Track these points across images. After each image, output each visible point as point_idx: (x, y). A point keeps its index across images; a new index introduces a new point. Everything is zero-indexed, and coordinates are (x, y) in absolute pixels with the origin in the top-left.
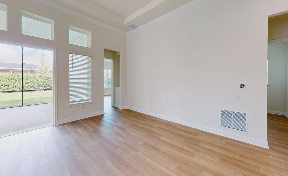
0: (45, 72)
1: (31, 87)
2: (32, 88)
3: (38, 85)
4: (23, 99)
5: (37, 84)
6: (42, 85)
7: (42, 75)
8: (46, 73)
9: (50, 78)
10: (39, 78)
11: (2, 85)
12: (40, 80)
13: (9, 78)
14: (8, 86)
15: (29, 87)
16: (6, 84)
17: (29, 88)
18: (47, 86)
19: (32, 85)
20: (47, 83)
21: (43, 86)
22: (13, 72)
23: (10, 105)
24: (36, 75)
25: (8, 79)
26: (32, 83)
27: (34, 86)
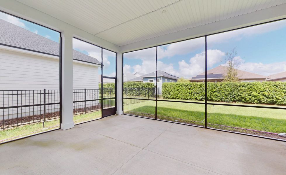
0: (233, 79)
1: (218, 96)
2: (219, 97)
3: (225, 95)
5: (224, 94)
6: (229, 95)
7: (229, 82)
8: (235, 80)
9: (240, 86)
10: (226, 87)
11: (195, 93)
12: (228, 88)
13: (200, 86)
14: (199, 94)
15: (216, 96)
16: (198, 92)
17: (216, 98)
18: (236, 96)
19: (219, 94)
20: (236, 93)
21: (231, 97)
24: (223, 82)
25: (199, 87)
26: (218, 91)
27: (221, 96)
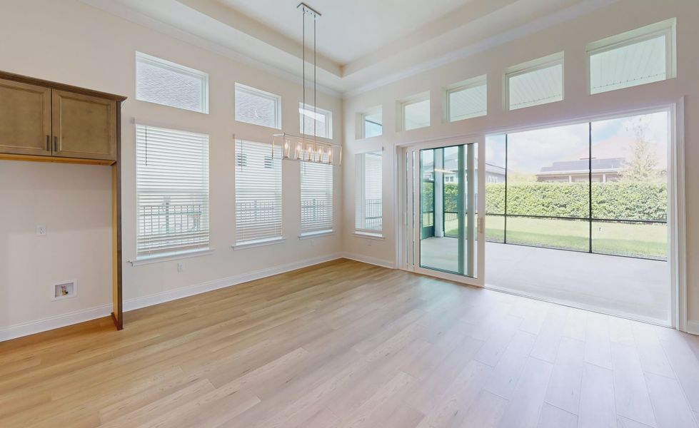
0: (645, 175)
1: (610, 212)
2: (612, 214)
3: (627, 209)
4: (592, 238)
5: (624, 206)
6: (637, 210)
7: (635, 182)
8: (649, 178)
9: (661, 191)
10: (629, 191)
11: (556, 205)
12: (633, 195)
13: (567, 191)
14: (565, 206)
15: (604, 211)
16: (562, 203)
17: (604, 214)
18: (651, 211)
19: (611, 207)
20: (652, 205)
21: (640, 212)
22: (573, 180)
23: (568, 245)
24: (621, 182)
25: (566, 193)
26: (611, 202)
27: (616, 211)
